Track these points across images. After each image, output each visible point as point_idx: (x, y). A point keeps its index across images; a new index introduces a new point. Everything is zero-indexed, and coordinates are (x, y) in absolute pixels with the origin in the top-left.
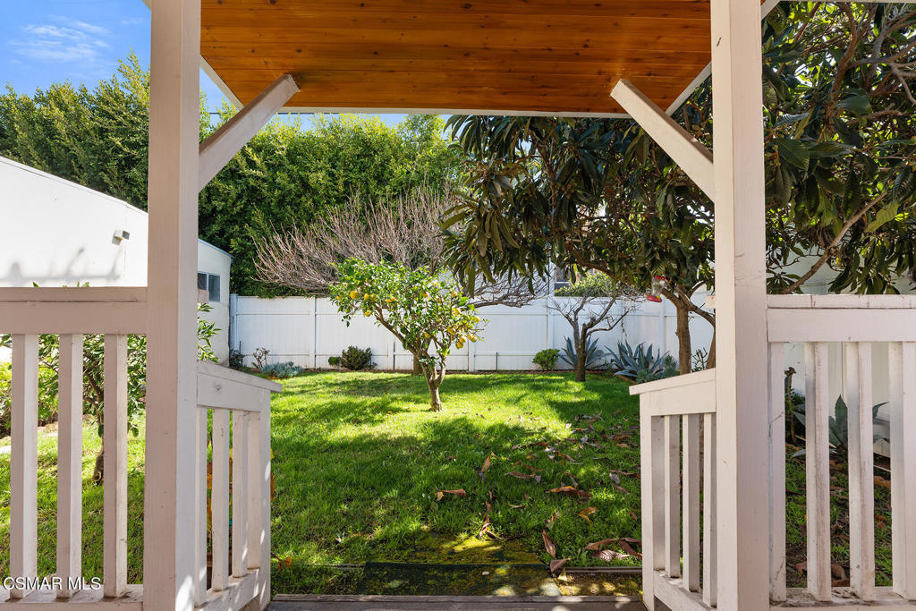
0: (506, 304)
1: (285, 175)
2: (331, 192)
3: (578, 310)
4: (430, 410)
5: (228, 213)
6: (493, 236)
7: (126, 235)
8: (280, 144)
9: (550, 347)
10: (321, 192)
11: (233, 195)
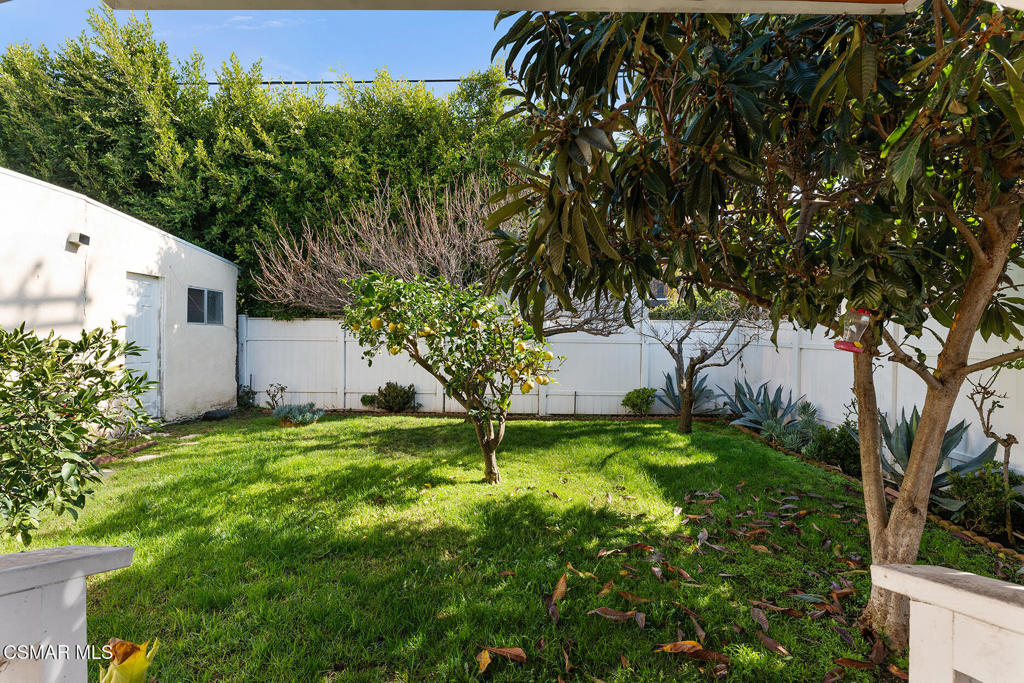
0: (588, 331)
1: (303, 162)
2: (362, 184)
3: (683, 338)
4: (483, 481)
5: (232, 211)
6: (575, 238)
7: (84, 239)
8: (295, 120)
9: (642, 384)
10: (350, 183)
11: (237, 187)
